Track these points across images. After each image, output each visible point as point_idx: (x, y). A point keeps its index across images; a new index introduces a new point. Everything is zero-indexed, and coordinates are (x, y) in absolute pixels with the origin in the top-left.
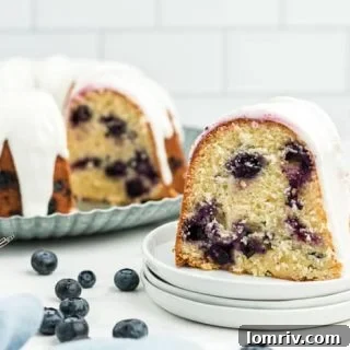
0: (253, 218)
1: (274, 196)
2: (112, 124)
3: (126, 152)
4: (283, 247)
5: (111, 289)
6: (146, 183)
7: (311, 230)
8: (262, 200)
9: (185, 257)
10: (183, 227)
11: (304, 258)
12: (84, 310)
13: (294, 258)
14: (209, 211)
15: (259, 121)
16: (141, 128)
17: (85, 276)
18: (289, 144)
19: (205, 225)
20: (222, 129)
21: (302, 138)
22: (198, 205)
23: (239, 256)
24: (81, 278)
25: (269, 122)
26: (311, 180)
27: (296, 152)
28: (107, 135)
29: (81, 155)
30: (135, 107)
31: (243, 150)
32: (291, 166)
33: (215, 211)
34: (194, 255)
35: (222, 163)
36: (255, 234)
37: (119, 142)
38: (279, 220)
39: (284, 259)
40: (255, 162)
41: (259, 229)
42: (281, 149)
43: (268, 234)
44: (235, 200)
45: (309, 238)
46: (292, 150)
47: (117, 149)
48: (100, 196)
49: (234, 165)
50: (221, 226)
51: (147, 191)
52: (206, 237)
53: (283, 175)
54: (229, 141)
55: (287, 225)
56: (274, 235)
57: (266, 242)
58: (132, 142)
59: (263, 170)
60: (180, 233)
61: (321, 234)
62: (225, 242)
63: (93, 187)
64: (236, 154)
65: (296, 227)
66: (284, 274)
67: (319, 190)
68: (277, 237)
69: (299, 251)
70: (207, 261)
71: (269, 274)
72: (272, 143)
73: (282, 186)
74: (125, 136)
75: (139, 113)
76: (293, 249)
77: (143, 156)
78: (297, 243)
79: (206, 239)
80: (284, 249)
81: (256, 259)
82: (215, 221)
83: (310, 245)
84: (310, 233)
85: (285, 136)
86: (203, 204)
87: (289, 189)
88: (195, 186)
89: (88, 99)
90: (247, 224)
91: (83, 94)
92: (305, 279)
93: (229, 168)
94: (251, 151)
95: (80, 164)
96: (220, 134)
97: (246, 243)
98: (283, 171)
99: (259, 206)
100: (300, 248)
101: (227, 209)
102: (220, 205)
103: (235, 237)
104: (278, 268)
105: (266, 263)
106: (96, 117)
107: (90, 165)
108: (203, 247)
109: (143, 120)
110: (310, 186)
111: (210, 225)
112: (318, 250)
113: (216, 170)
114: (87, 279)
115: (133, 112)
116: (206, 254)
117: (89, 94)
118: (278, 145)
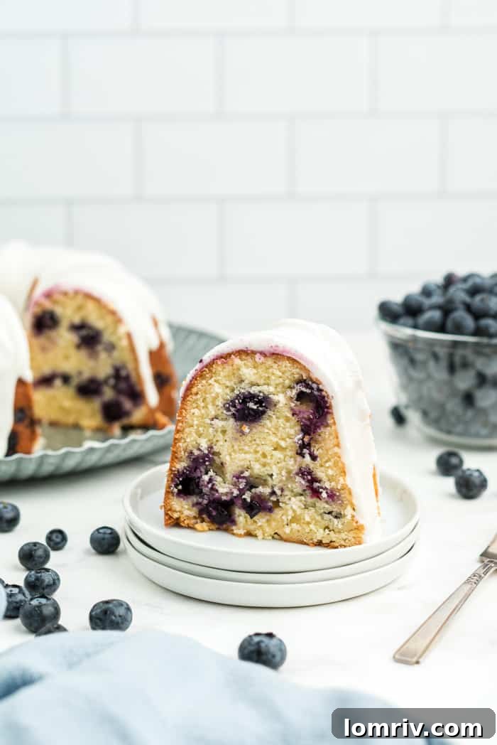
0: (257, 469)
1: (283, 444)
2: (84, 332)
3: (102, 367)
4: (293, 504)
5: (87, 552)
6: (127, 404)
7: (327, 485)
8: (268, 449)
9: (176, 515)
10: (173, 480)
11: (319, 518)
12: (54, 584)
13: (307, 519)
14: (205, 460)
15: (263, 354)
16: (120, 339)
17: (54, 537)
18: (300, 381)
19: (199, 478)
20: (219, 362)
21: (316, 375)
22: (191, 453)
23: (241, 515)
24: (49, 538)
25: (276, 355)
26: (327, 425)
27: (308, 391)
28: (78, 347)
29: (47, 370)
30: (113, 313)
31: (244, 389)
32: (304, 408)
33: (212, 461)
34: (187, 513)
35: (220, 403)
36: (261, 489)
37: (93, 354)
38: (289, 472)
39: (295, 519)
40: (260, 402)
41: (265, 483)
42: (291, 388)
43: (276, 489)
44: (236, 447)
45: (324, 495)
46: (304, 390)
47: (91, 363)
48: (71, 419)
49: (235, 406)
50: (219, 479)
51: (127, 414)
52: (201, 492)
53: (294, 419)
54: (227, 377)
55: (298, 479)
56: (282, 490)
57: (273, 498)
58: (110, 356)
59: (270, 413)
60: (170, 487)
61: (339, 490)
62: (224, 498)
63: (62, 409)
64: (237, 392)
65: (308, 481)
66: (295, 536)
67: (337, 438)
68: (286, 493)
69: (313, 510)
70: (203, 521)
71: (277, 537)
72: (281, 380)
73: (292, 432)
74: (100, 348)
75: (118, 320)
76: (306, 507)
77: (123, 373)
78: (310, 500)
79: (201, 494)
80: (294, 507)
81: (261, 519)
82: (211, 473)
83: (327, 502)
84: (326, 489)
85: (296, 373)
86: (196, 453)
87: (301, 436)
88: (187, 430)
89: (55, 302)
90: (251, 476)
91: (48, 295)
92: (320, 544)
93: (228, 410)
94: (254, 390)
95: (46, 381)
96: (217, 368)
97: (249, 500)
98: (293, 415)
99: (264, 456)
100: (314, 506)
101: (225, 458)
102: (218, 454)
103: (236, 492)
104: (287, 530)
105: (274, 524)
106: (65, 324)
107: (58, 382)
108: (198, 504)
109: (122, 330)
110: (325, 432)
111: (206, 478)
112: (335, 509)
113: (212, 411)
114: (57, 539)
115: (109, 319)
116: (201, 512)
117: (57, 297)
118: (287, 382)
